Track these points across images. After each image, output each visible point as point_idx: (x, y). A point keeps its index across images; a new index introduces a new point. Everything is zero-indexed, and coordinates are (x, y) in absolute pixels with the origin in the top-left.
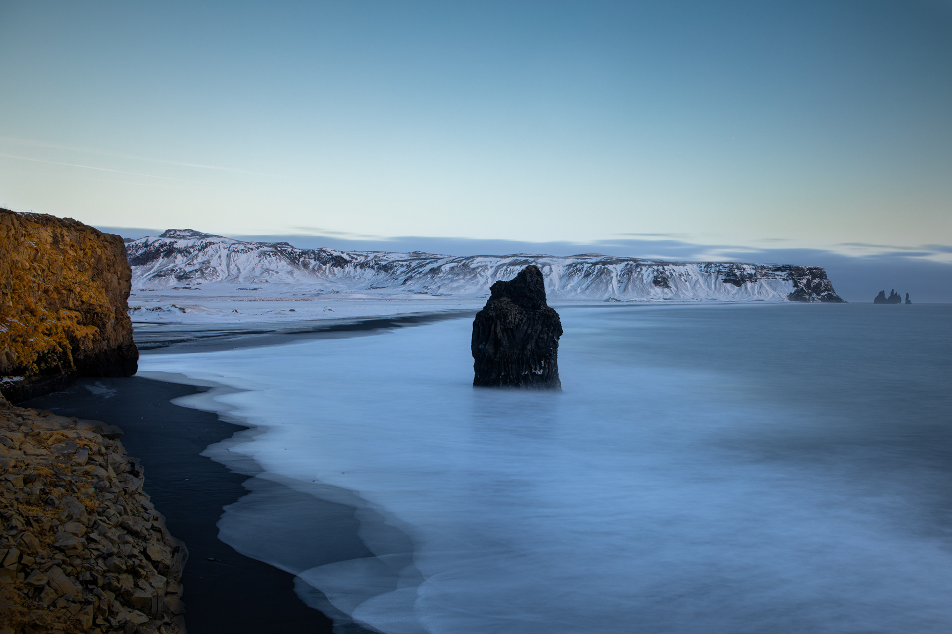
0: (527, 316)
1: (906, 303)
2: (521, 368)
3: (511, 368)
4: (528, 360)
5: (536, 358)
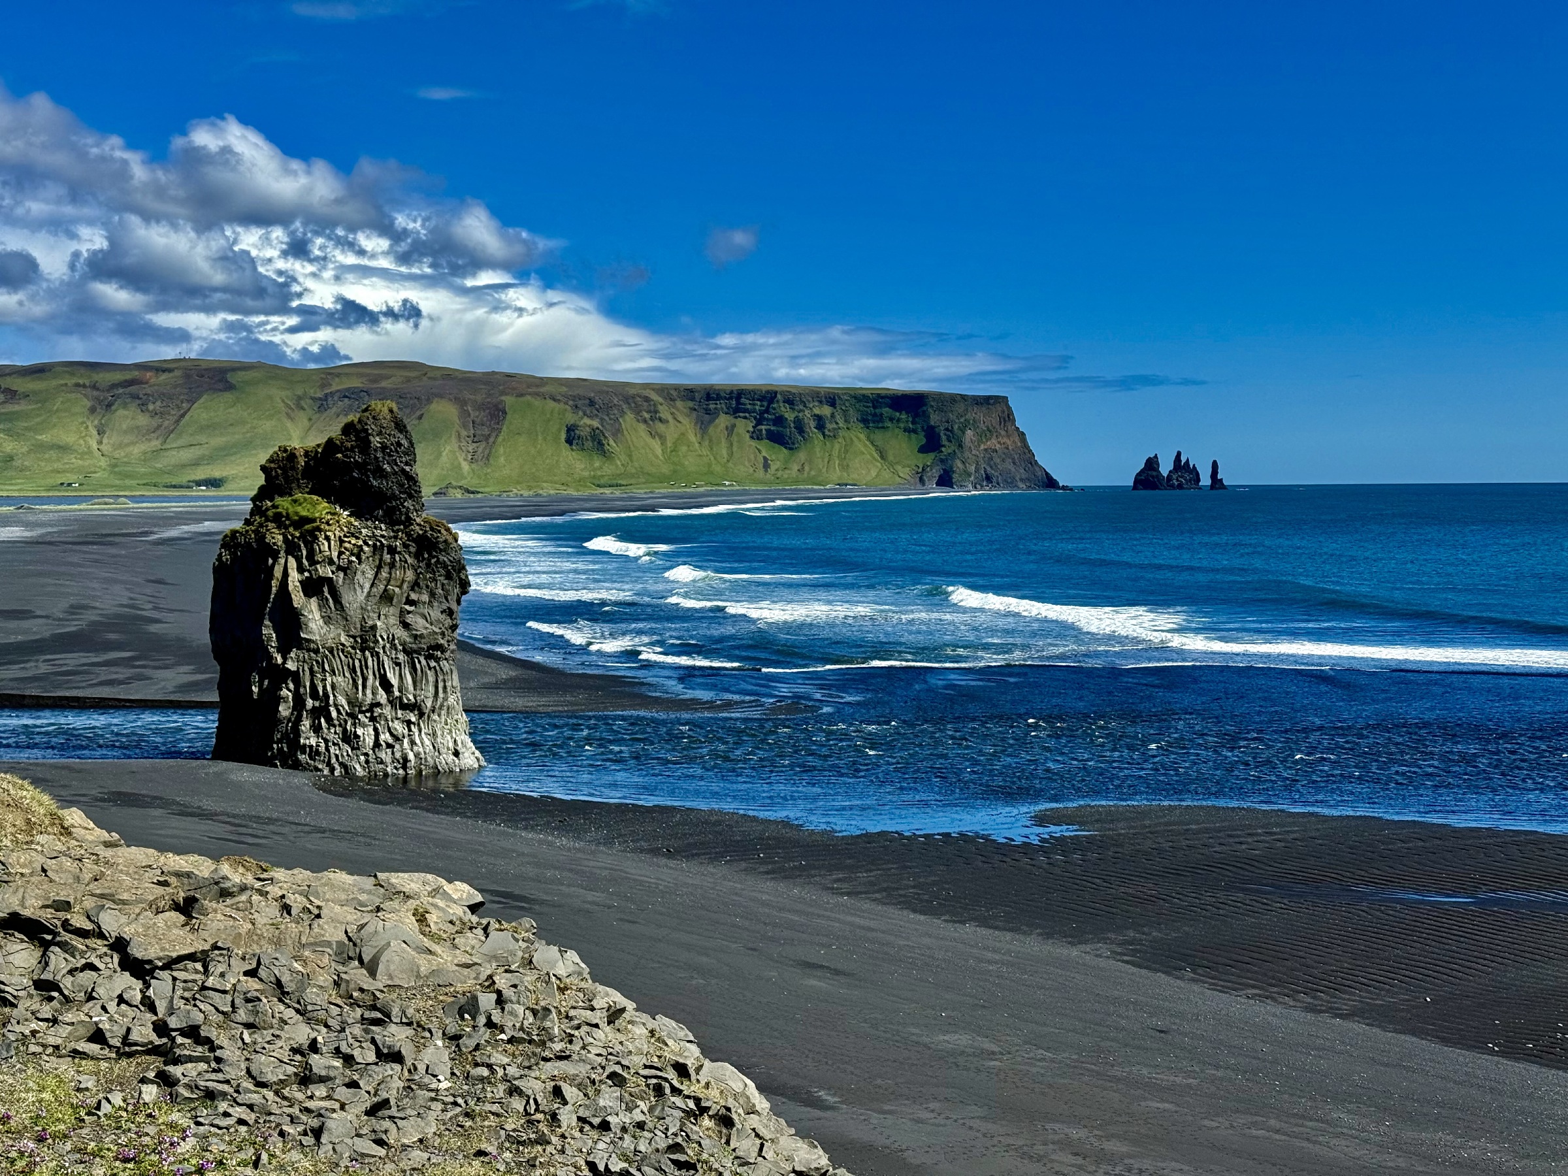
0: (370, 543)
1: (1212, 487)
2: (360, 688)
3: (333, 687)
4: (381, 665)
5: (402, 657)
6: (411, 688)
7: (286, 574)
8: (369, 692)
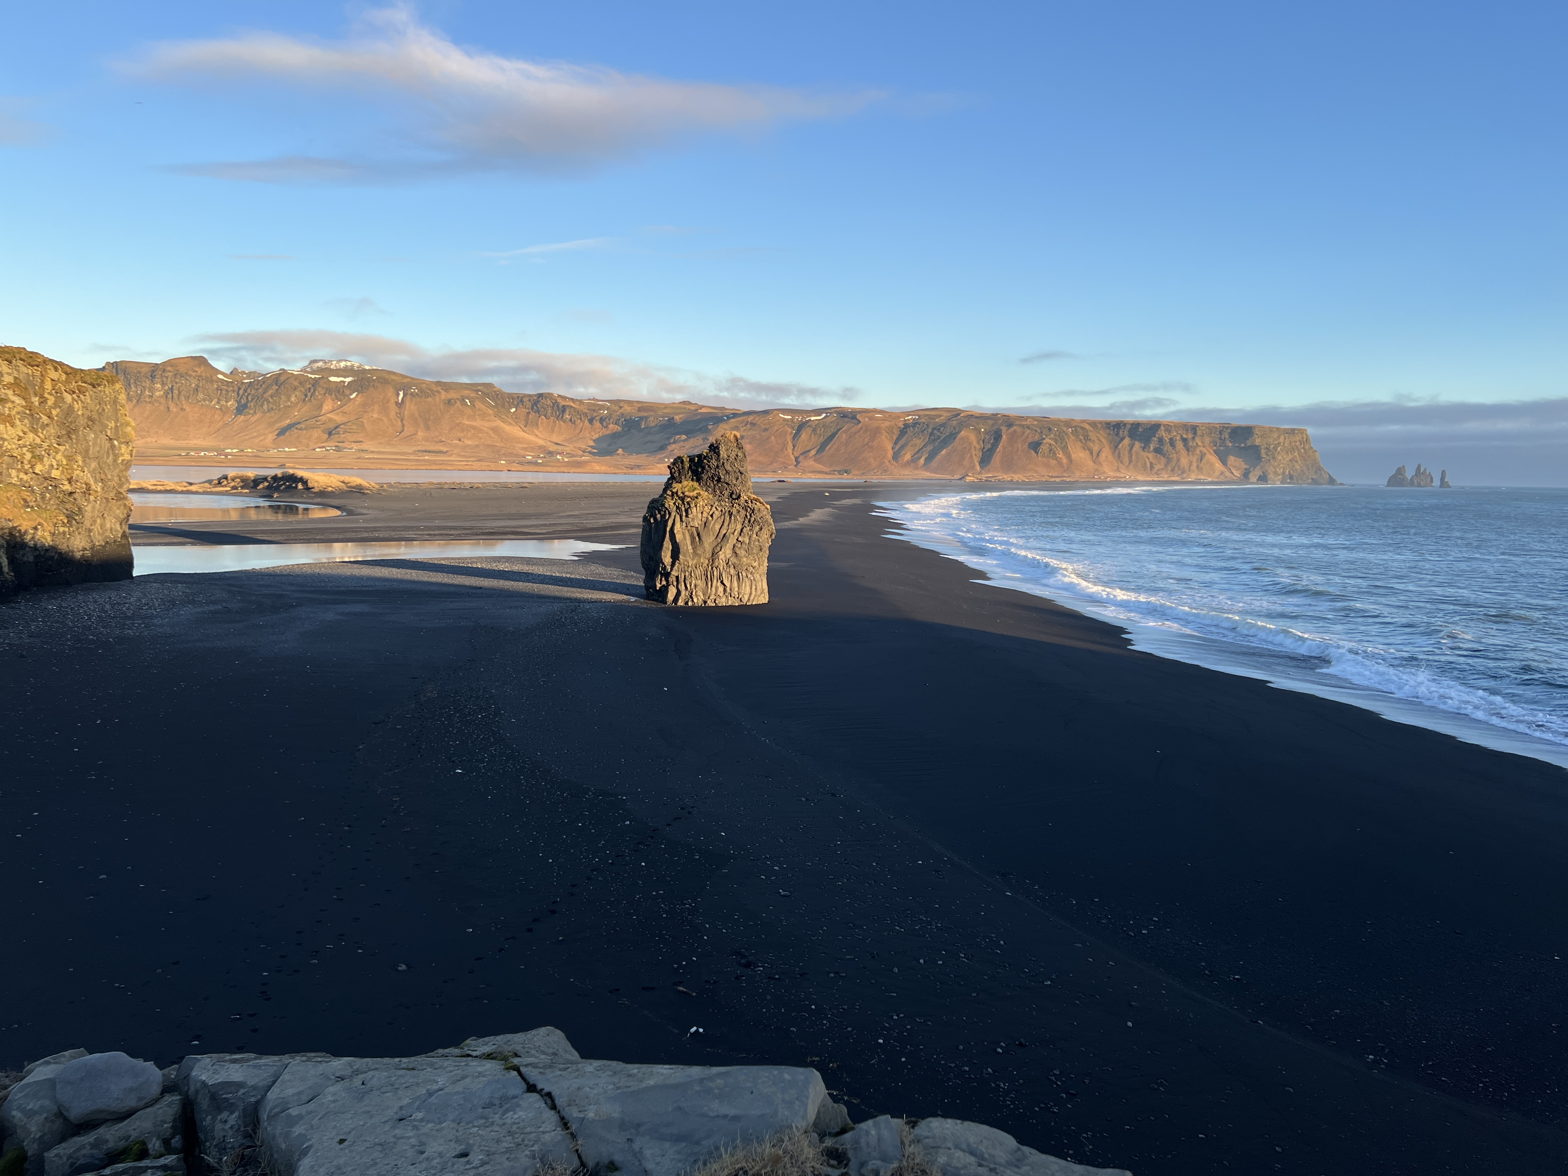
0: (719, 509)
1: (1441, 486)
2: (710, 586)
3: (695, 586)
4: (721, 575)
5: (732, 571)
6: (736, 589)
7: (673, 524)
8: (714, 589)
